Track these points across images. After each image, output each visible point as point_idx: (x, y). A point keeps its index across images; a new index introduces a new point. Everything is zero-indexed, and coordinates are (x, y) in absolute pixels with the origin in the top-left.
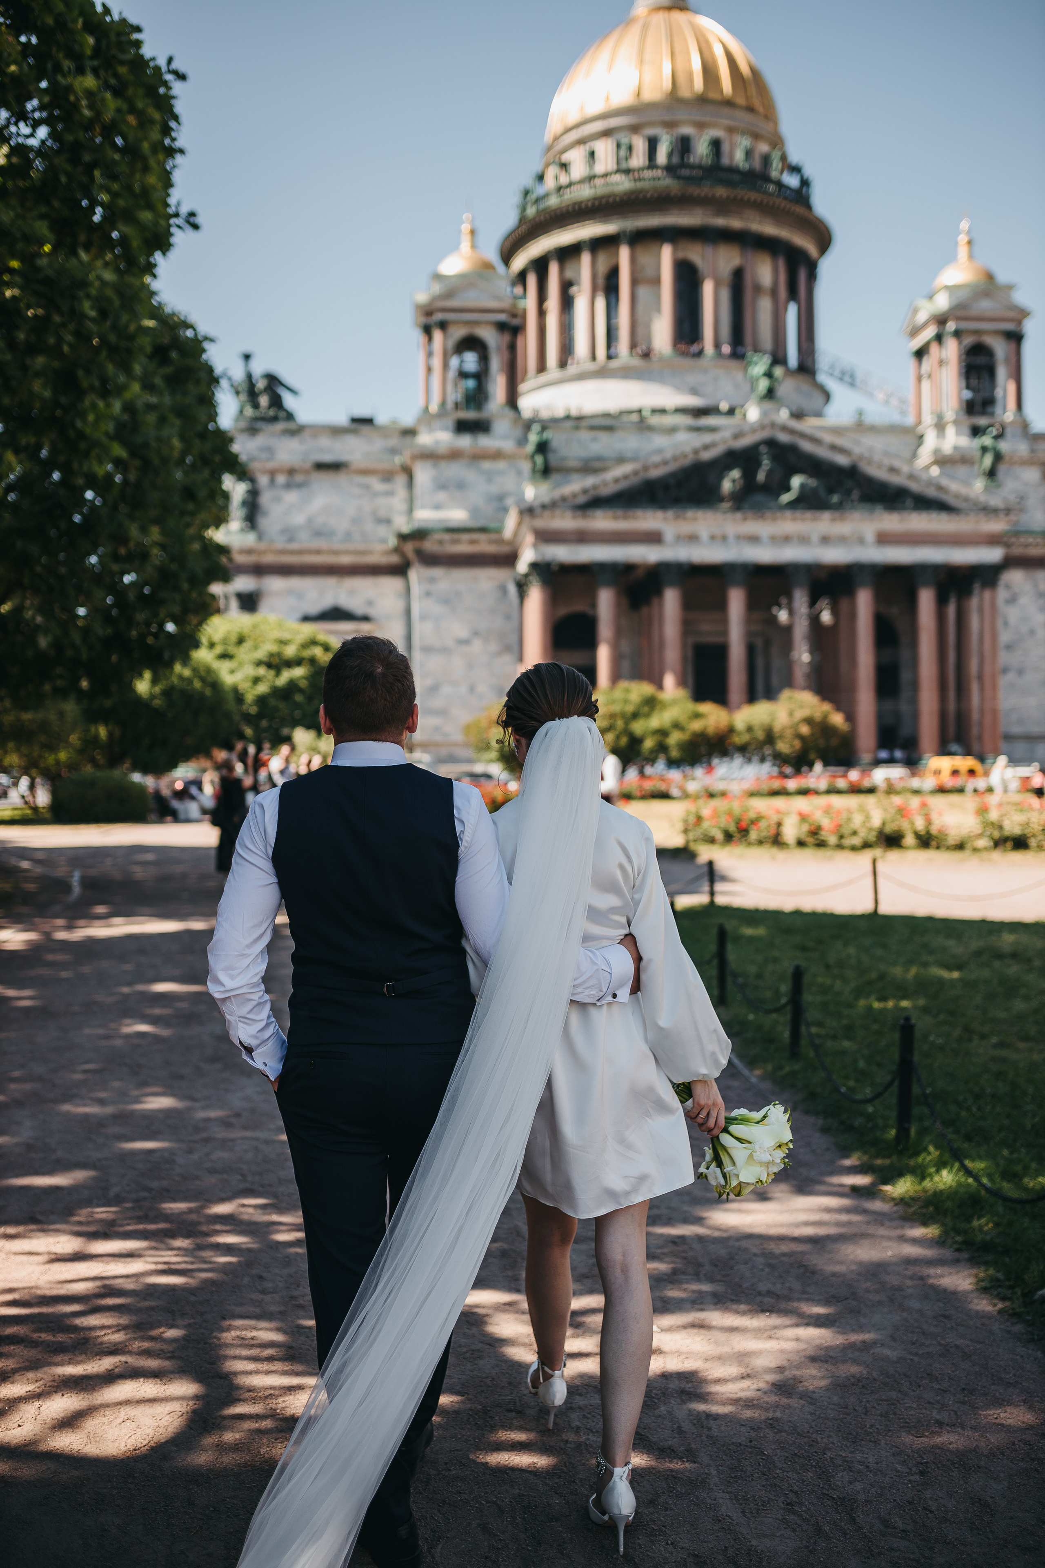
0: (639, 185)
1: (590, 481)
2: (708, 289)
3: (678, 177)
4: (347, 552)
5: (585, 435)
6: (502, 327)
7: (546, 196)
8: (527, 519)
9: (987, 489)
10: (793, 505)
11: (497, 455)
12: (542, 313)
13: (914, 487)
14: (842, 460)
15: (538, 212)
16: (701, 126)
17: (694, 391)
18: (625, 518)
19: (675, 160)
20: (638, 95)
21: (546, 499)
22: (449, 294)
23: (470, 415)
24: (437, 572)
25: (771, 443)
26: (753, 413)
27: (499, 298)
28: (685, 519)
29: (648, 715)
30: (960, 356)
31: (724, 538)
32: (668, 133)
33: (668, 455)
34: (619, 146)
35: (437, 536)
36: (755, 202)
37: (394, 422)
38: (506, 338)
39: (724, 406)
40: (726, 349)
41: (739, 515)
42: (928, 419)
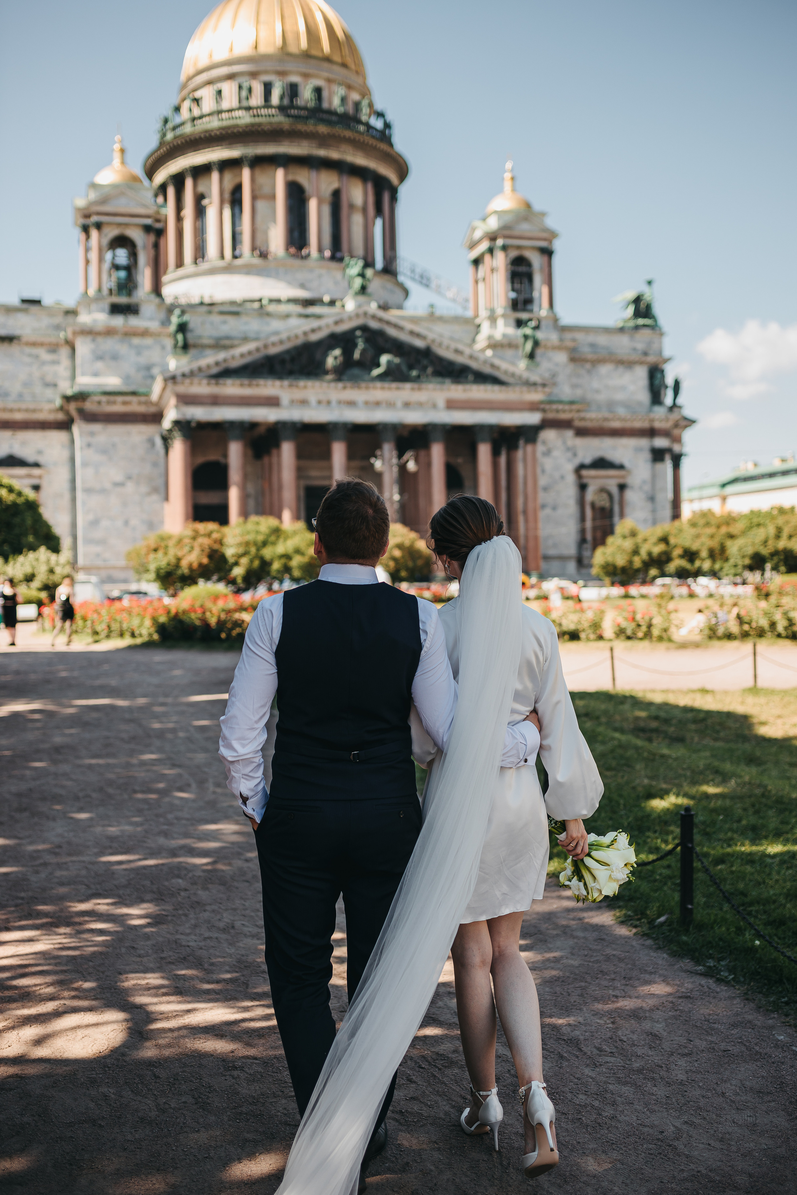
0: (257, 120)
1: (221, 356)
2: (313, 205)
3: (289, 116)
4: (19, 410)
5: (216, 319)
6: (147, 229)
7: (182, 124)
8: (170, 384)
9: (528, 368)
10: (382, 377)
11: (145, 333)
12: (179, 219)
13: (474, 365)
14: (419, 343)
15: (175, 138)
16: (306, 76)
17: (303, 286)
18: (250, 385)
19: (286, 102)
20: (256, 47)
21: (186, 370)
22: (104, 201)
23: (123, 300)
24: (97, 427)
25: (364, 328)
26: (350, 305)
27: (145, 206)
28: (297, 386)
29: (274, 544)
30: (507, 265)
31: (329, 403)
32: (280, 80)
33: (284, 336)
34: (240, 87)
35: (96, 398)
36: (349, 138)
37: (58, 303)
38: (152, 238)
39: (326, 299)
40: (327, 253)
41: (340, 385)
42: (483, 313)
